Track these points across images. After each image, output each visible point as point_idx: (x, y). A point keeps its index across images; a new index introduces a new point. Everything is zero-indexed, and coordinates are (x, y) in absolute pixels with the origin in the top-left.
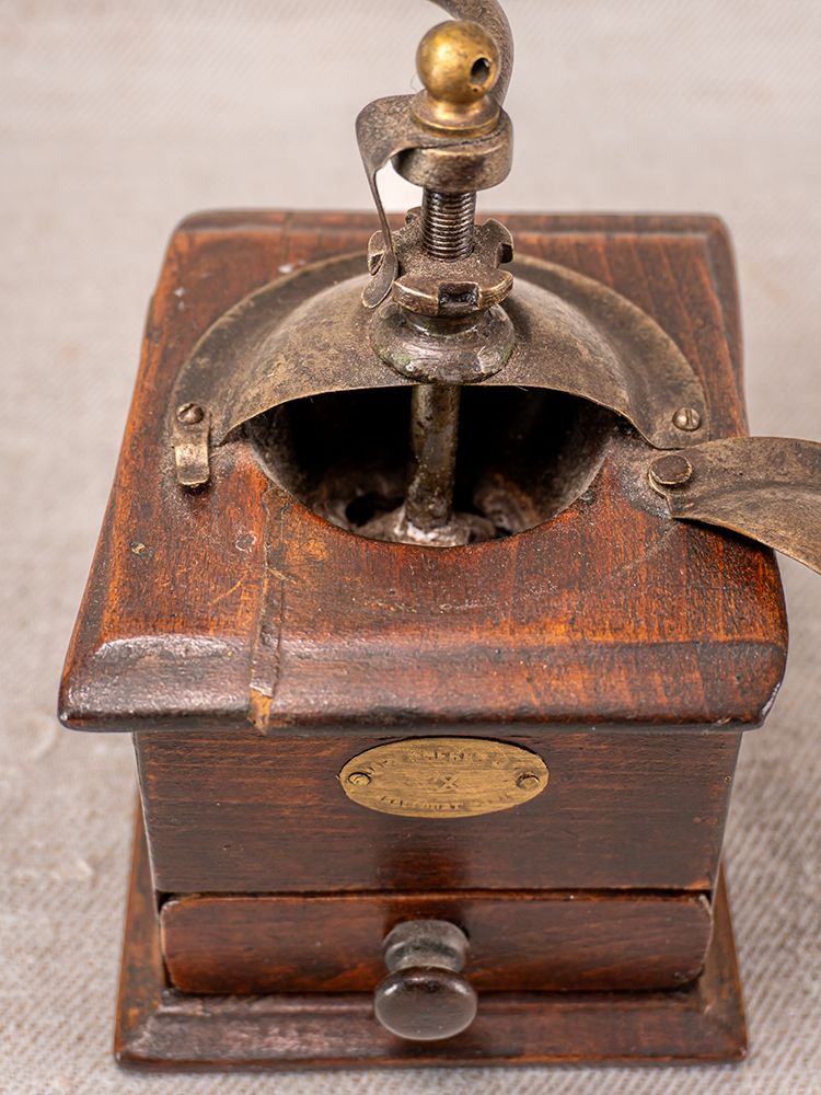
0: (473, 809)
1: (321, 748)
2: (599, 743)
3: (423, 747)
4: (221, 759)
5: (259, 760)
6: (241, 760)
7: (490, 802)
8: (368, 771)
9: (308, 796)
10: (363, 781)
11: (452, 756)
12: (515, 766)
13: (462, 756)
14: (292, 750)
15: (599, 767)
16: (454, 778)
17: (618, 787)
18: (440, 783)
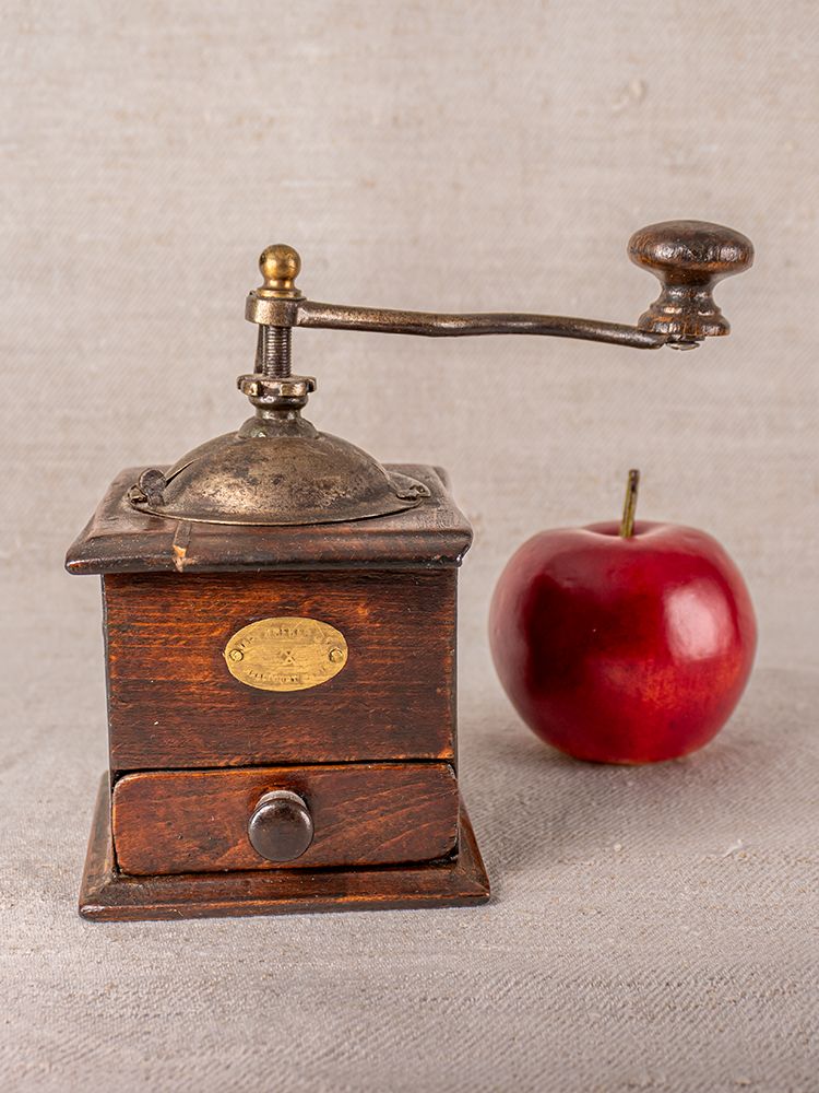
0: (305, 681)
1: (212, 629)
2: (375, 622)
3: (273, 625)
4: (155, 640)
5: (177, 640)
6: (167, 641)
7: (315, 675)
8: (241, 647)
9: (206, 673)
10: (238, 655)
11: (290, 632)
12: (328, 640)
13: (296, 631)
14: (196, 631)
15: (378, 643)
16: (292, 653)
17: (389, 662)
18: (284, 657)
